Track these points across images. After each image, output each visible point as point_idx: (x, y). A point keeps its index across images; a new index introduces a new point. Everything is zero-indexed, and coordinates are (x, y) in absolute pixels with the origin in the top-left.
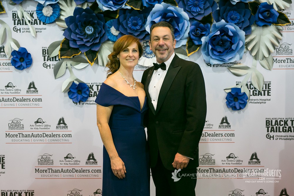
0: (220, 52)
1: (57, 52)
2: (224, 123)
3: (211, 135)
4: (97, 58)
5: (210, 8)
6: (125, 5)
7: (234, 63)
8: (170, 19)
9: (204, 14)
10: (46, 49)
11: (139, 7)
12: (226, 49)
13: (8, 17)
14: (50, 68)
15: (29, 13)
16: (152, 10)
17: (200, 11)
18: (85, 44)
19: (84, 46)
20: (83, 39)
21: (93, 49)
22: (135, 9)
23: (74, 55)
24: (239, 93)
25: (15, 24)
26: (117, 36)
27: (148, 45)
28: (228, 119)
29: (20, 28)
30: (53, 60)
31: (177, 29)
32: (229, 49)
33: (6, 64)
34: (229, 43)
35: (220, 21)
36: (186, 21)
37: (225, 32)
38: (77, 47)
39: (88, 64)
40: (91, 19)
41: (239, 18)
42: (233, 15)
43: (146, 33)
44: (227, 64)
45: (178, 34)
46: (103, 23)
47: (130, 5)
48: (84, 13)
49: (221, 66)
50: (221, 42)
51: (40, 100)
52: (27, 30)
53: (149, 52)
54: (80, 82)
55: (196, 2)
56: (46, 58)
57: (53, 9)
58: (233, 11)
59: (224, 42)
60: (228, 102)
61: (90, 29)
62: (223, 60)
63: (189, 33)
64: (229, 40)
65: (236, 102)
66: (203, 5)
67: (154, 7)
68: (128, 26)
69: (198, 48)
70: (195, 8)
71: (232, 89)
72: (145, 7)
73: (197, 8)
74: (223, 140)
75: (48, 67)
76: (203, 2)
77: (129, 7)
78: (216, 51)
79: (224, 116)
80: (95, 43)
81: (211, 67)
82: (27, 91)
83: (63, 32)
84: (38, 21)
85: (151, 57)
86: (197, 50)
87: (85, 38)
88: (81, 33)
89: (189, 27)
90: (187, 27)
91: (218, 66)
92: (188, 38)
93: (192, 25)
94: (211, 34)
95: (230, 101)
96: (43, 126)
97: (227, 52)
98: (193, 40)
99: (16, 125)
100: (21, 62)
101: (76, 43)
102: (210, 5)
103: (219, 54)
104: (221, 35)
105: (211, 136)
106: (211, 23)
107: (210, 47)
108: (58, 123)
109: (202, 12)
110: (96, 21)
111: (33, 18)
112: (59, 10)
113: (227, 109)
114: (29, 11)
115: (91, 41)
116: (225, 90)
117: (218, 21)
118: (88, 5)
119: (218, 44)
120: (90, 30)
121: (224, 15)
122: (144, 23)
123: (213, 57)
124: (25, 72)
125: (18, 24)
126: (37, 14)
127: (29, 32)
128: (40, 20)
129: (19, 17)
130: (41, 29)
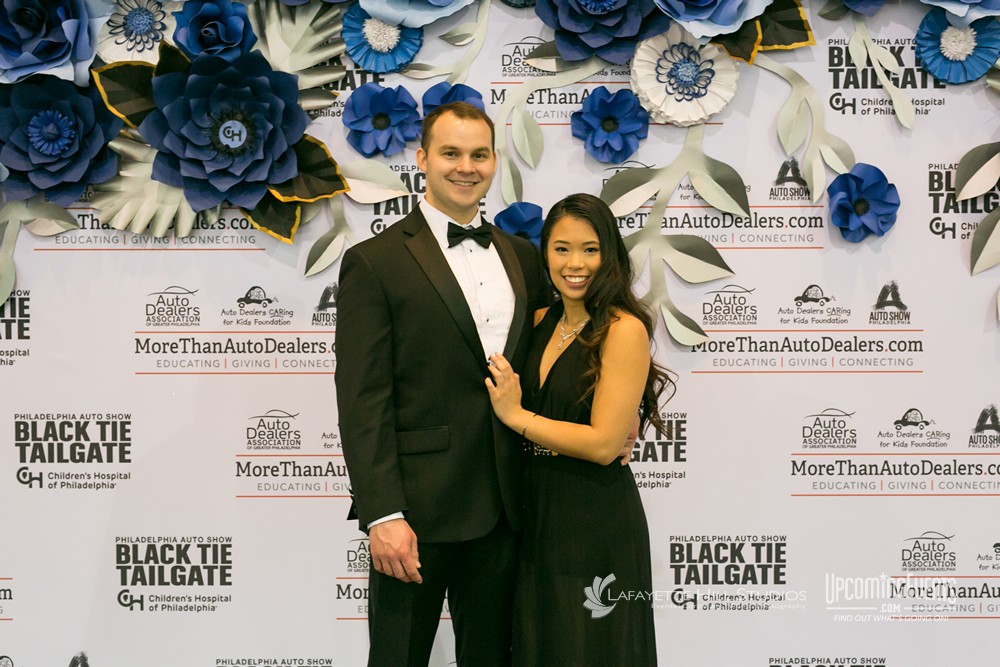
10: (943, 172)
13: (813, 60)
14: (954, 237)
15: (888, 46)
25: (836, 85)
29: (854, 100)
30: (965, 211)
33: (802, 222)
51: (916, 346)
52: (879, 107)
56: (942, 201)
57: (978, 34)
75: (949, 234)
82: (872, 317)
84: (918, 76)
96: (924, 435)
99: (828, 430)
100: (858, 215)
108: (974, 426)
111: (901, 64)
114: (889, 42)
124: (867, 247)
125: (846, 86)
126: (917, 53)
127: (887, 112)
128: (925, 73)
129: (855, 59)
130: (927, 103)
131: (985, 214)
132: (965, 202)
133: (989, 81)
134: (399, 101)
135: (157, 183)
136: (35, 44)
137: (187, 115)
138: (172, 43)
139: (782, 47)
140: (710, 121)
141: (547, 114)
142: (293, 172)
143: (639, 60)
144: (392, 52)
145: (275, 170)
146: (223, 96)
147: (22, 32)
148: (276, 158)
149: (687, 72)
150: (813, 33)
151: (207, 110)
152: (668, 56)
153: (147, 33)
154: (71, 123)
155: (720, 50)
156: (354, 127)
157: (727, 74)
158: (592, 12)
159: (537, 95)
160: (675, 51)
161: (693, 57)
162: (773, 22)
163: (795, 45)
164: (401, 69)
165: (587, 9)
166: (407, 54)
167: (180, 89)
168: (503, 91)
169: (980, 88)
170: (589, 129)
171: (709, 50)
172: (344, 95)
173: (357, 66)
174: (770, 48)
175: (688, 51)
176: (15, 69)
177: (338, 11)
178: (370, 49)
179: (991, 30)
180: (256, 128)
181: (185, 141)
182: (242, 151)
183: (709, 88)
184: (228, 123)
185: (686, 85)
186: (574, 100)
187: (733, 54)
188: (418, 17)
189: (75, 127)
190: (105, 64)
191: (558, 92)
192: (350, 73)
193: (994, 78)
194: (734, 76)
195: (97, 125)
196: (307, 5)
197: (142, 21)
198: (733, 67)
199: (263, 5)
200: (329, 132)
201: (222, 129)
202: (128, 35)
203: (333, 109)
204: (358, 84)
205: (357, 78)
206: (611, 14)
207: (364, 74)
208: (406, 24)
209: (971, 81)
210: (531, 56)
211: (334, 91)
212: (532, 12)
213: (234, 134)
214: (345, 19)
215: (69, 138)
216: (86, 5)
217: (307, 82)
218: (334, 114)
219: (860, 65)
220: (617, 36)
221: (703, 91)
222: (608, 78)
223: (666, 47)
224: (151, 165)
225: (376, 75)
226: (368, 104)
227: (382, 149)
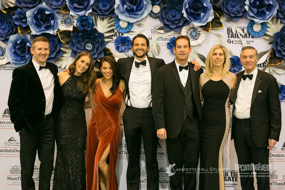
13: (223, 31)
15: (241, 28)
25: (229, 37)
29: (233, 41)
30: (258, 67)
38: (281, 57)
52: (239, 42)
57: (262, 26)
84: (248, 35)
100: (233, 67)
101: (282, 53)
111: (244, 32)
114: (241, 27)
125: (231, 37)
126: (248, 30)
127: (240, 44)
128: (249, 35)
129: (233, 31)
130: (250, 42)
131: (263, 68)
132: (258, 65)
133: (264, 37)
134: (127, 40)
135: (71, 58)
136: (45, 26)
137: (79, 42)
138: (76, 26)
139: (216, 28)
140: (199, 45)
141: (161, 43)
142: (103, 56)
143: (183, 31)
144: (126, 28)
145: (99, 55)
146: (87, 38)
147: (42, 23)
148: (99, 52)
149: (194, 34)
150: (223, 25)
151: (83, 41)
152: (190, 30)
153: (70, 23)
154: (52, 44)
155: (201, 29)
156: (117, 45)
157: (203, 35)
158: (172, 20)
159: (159, 39)
160: (191, 29)
161: (195, 30)
162: (214, 23)
163: (219, 28)
164: (128, 32)
165: (171, 19)
166: (130, 29)
167: (77, 36)
168: (151, 38)
169: (262, 38)
170: (171, 47)
171: (199, 29)
172: (115, 38)
173: (118, 31)
174: (213, 28)
175: (194, 29)
176: (40, 31)
177: (114, 19)
178: (121, 27)
179: (265, 25)
180: (94, 45)
181: (78, 48)
182: (91, 51)
183: (199, 38)
184: (88, 44)
185: (194, 37)
186: (168, 40)
187: (205, 30)
188: (132, 21)
189: (53, 45)
190: (60, 30)
191: (164, 38)
192: (116, 33)
193: (265, 36)
194: (205, 35)
195: (58, 44)
196: (106, 18)
197: (69, 20)
198: (205, 33)
199: (96, 17)
200: (111, 46)
201: (86, 46)
202: (65, 24)
203: (112, 41)
204: (118, 36)
205: (118, 34)
206: (176, 20)
207: (119, 33)
208: (129, 22)
209: (260, 37)
210: (158, 30)
211: (112, 37)
212: (158, 19)
213: (89, 46)
214: (115, 21)
215: (52, 47)
216: (56, 17)
217: (106, 35)
218: (112, 42)
219: (234, 32)
220: (178, 25)
221: (198, 38)
222: (176, 35)
223: (189, 28)
224: (70, 54)
225: (122, 33)
226: (120, 40)
227: (123, 50)
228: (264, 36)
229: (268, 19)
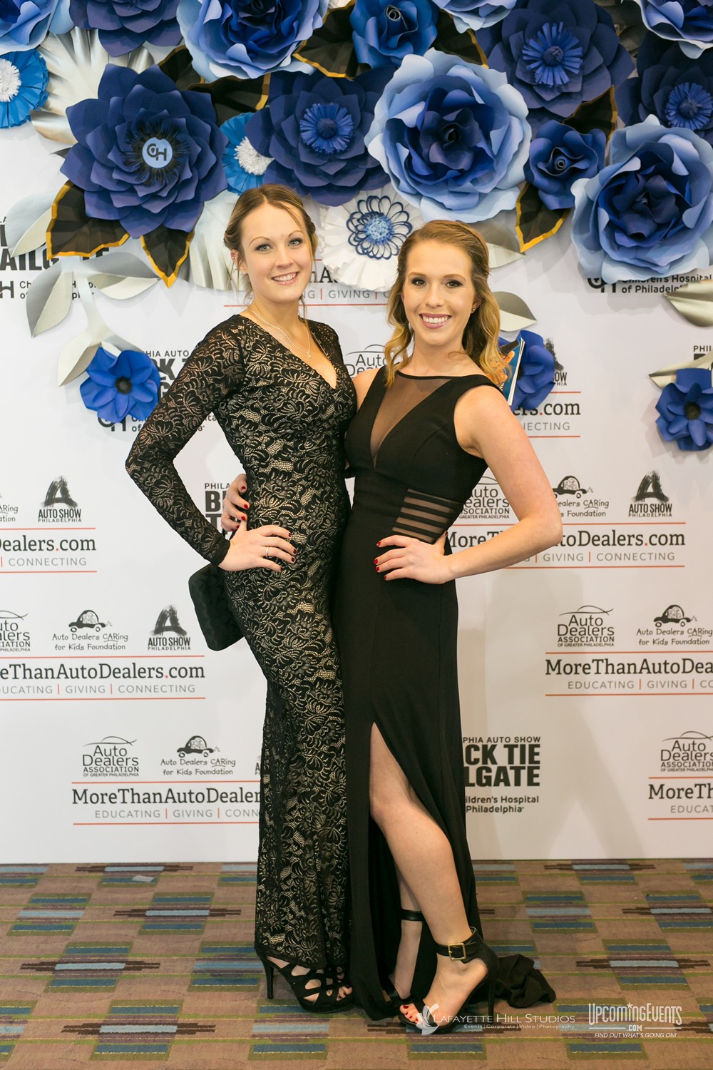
0: (638, 237)
1: (37, 235)
2: (650, 495)
3: (602, 539)
4: (188, 259)
5: (606, 73)
6: (293, 59)
7: (687, 278)
8: (459, 111)
9: (581, 93)
11: (345, 68)
12: (660, 227)
14: (12, 296)
16: (392, 77)
17: (566, 85)
18: (145, 206)
19: (137, 212)
20: (136, 188)
21: (174, 225)
22: (330, 74)
23: (103, 246)
24: (705, 389)
26: (259, 177)
27: (376, 209)
28: (661, 482)
30: (23, 268)
31: (482, 149)
32: (671, 226)
34: (670, 206)
35: (641, 122)
36: (515, 123)
37: (661, 161)
38: (112, 218)
39: (156, 279)
40: (165, 111)
41: (710, 112)
42: (690, 101)
43: (369, 166)
44: (663, 283)
45: (486, 171)
46: (208, 128)
47: (311, 59)
48: (138, 87)
49: (640, 286)
50: (645, 201)
53: (376, 236)
54: (127, 348)
55: (552, 49)
57: (20, 72)
58: (687, 84)
59: (655, 199)
60: (663, 421)
61: (161, 150)
62: (649, 267)
63: (526, 167)
64: (674, 191)
65: (691, 422)
66: (578, 59)
67: (397, 67)
68: (302, 140)
69: (560, 222)
70: (551, 74)
71: (679, 373)
72: (367, 66)
73: (557, 74)
74: (643, 557)
75: (6, 293)
76: (580, 49)
77: (305, 67)
78: (624, 231)
79: (647, 472)
80: (179, 201)
81: (603, 291)
83: (61, 160)
85: (387, 255)
86: (555, 230)
87: (142, 184)
88: (127, 163)
89: (527, 145)
90: (521, 143)
91: (630, 288)
92: (523, 186)
93: (536, 136)
94: (609, 170)
95: (671, 417)
97: (665, 237)
98: (541, 194)
101: (111, 202)
102: (604, 63)
103: (634, 244)
104: (643, 173)
105: (600, 542)
106: (608, 127)
107: (604, 217)
108: (44, 499)
109: (576, 88)
110: (183, 120)
112: (44, 74)
113: (660, 445)
115: (164, 194)
116: (654, 378)
117: (634, 119)
118: (150, 58)
119: (632, 207)
120: (158, 153)
121: (658, 97)
122: (362, 127)
123: (614, 255)
131: (44, 271)
133: (36, 123)
228: (35, 119)
229: (34, 35)
